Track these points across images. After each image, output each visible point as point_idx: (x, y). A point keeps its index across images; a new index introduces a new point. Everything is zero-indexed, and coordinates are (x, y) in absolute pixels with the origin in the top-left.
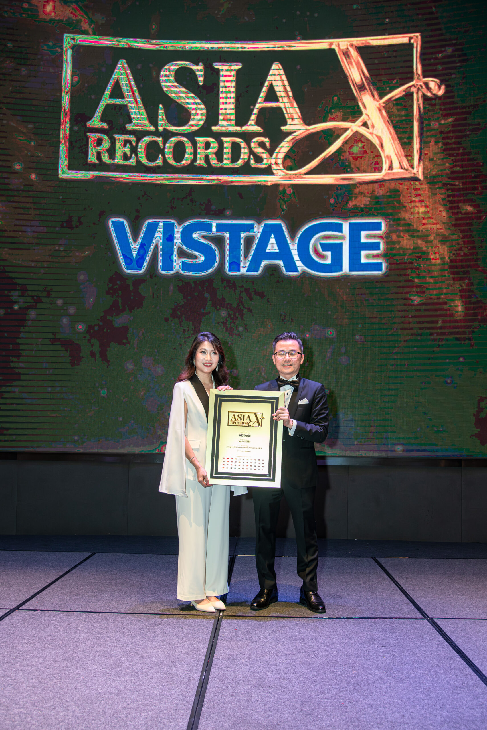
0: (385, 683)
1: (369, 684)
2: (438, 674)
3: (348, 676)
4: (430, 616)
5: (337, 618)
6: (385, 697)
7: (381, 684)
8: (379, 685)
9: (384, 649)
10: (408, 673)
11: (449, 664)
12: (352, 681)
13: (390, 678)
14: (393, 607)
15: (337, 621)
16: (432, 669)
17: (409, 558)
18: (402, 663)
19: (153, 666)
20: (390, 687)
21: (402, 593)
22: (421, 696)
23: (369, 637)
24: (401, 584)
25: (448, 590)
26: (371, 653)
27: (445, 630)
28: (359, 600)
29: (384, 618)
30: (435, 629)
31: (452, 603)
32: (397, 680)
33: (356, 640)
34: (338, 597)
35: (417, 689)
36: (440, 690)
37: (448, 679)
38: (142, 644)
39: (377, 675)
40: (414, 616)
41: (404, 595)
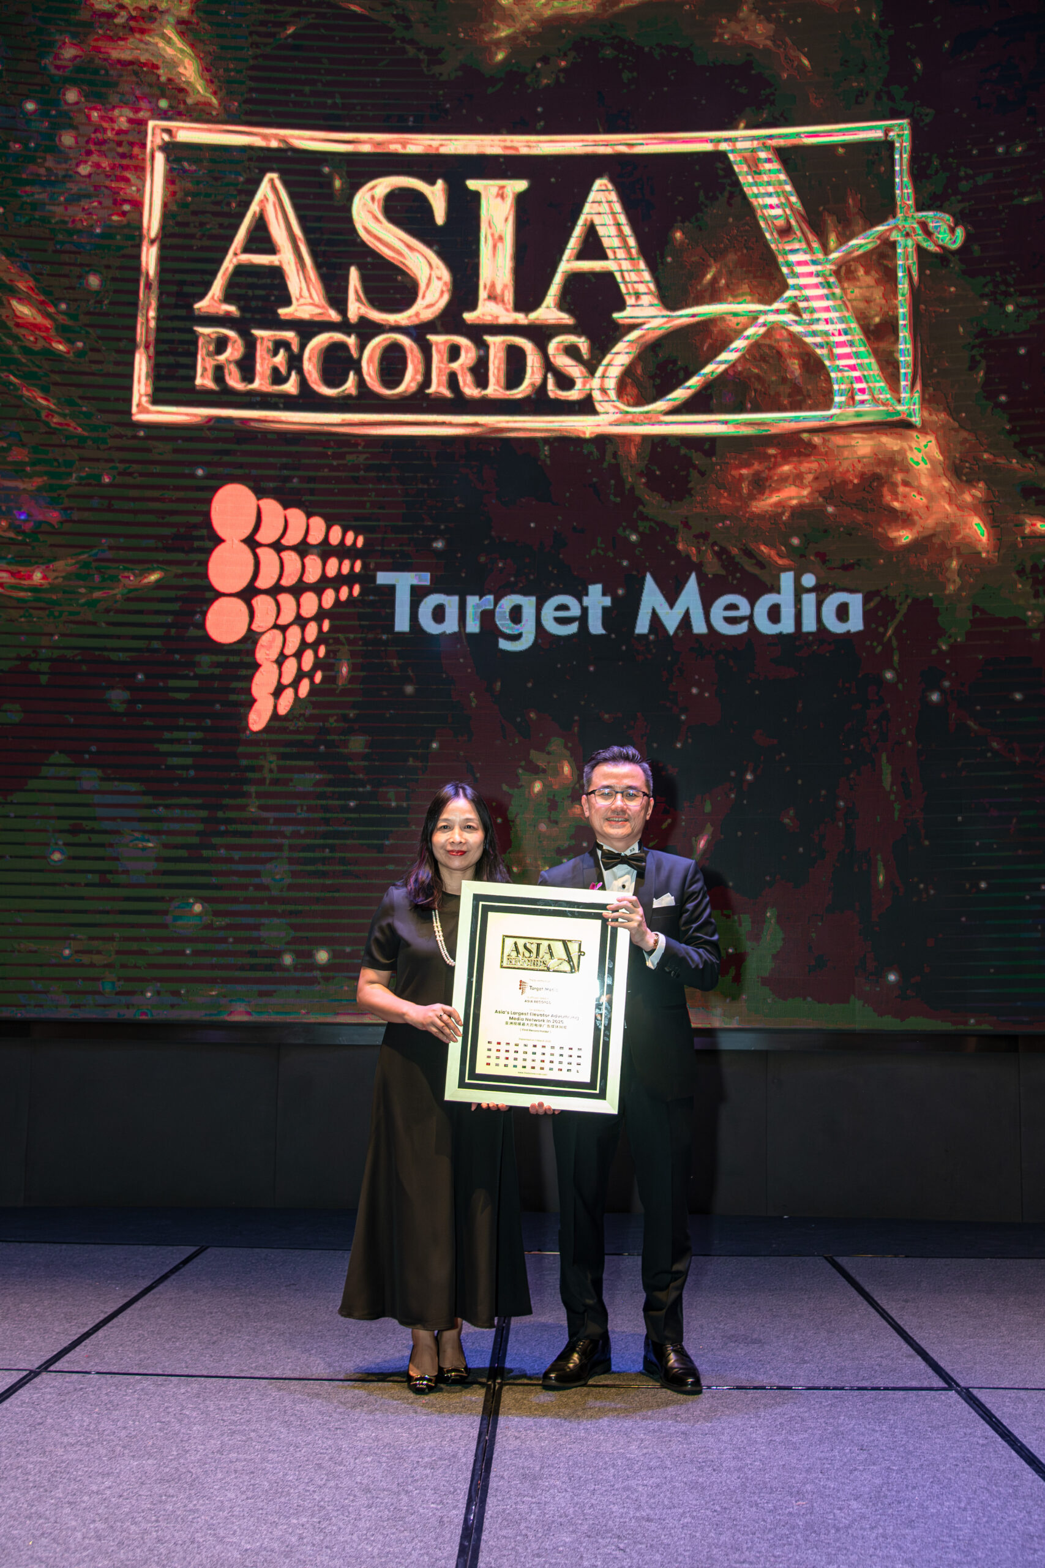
0: (872, 1528)
1: (838, 1530)
2: (989, 1508)
3: (790, 1513)
4: (962, 1384)
5: (755, 1388)
6: (875, 1559)
7: (865, 1529)
8: (860, 1532)
9: (863, 1456)
10: (921, 1506)
11: (1011, 1486)
12: (800, 1523)
13: (884, 1518)
14: (880, 1365)
15: (757, 1395)
16: (973, 1498)
17: (906, 1257)
18: (907, 1486)
19: (358, 1494)
20: (884, 1536)
21: (896, 1334)
22: (955, 1557)
23: (830, 1429)
24: (893, 1314)
25: (998, 1327)
26: (837, 1465)
27: (998, 1414)
28: (801, 1349)
29: (859, 1389)
30: (976, 1411)
31: (1008, 1354)
32: (899, 1522)
33: (802, 1436)
34: (754, 1341)
35: (943, 1541)
36: (994, 1542)
37: (1011, 1519)
38: (330, 1446)
39: (853, 1510)
40: (926, 1384)
41: (900, 1338)
